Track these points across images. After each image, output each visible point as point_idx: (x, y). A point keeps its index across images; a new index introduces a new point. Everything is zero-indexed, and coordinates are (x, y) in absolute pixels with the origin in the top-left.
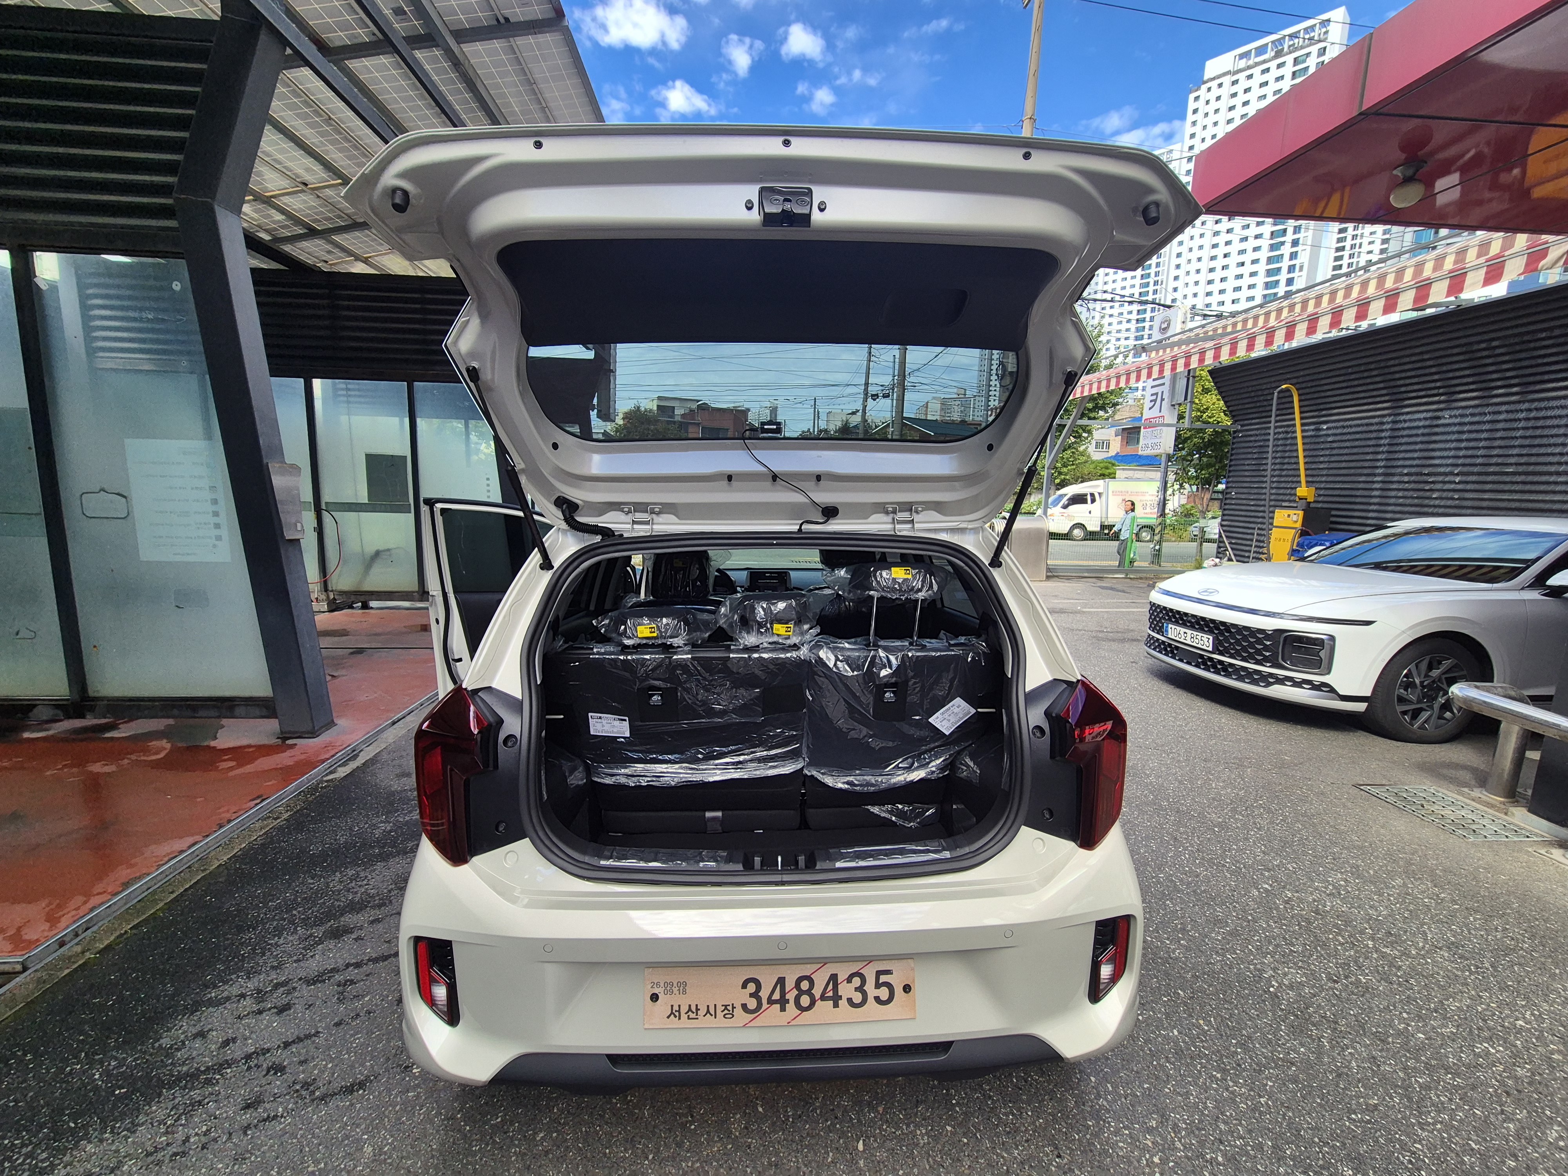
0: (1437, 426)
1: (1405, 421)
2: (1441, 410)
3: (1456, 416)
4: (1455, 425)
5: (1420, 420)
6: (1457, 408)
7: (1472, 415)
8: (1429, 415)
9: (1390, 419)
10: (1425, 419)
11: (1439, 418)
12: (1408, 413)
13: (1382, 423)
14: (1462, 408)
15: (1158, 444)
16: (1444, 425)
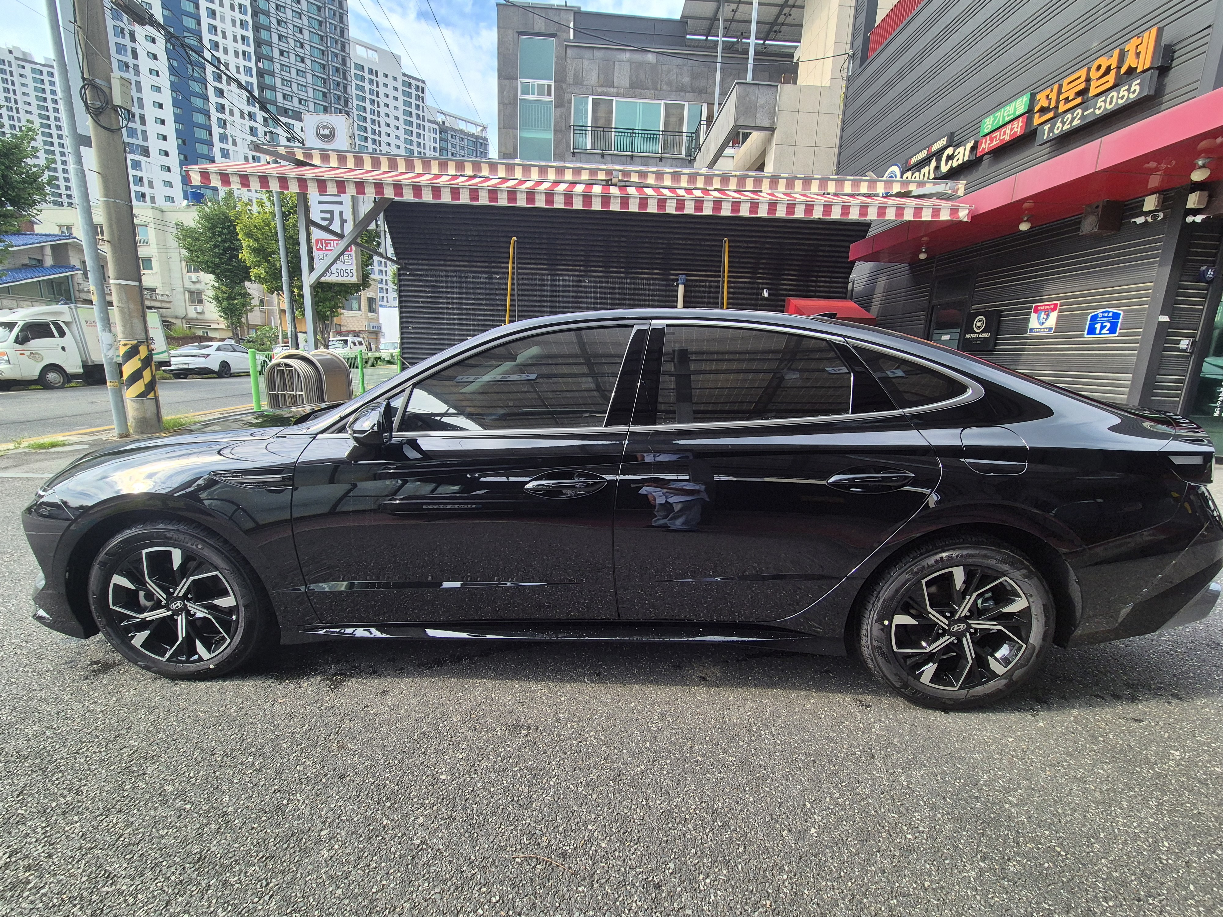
0: (581, 287)
1: (559, 280)
2: (581, 276)
3: (591, 282)
4: (591, 287)
5: (569, 281)
6: (592, 276)
7: (601, 282)
8: (575, 278)
9: (549, 278)
10: (573, 281)
11: (581, 281)
12: (560, 275)
13: (544, 280)
14: (594, 277)
15: (348, 271)
16: (585, 287)
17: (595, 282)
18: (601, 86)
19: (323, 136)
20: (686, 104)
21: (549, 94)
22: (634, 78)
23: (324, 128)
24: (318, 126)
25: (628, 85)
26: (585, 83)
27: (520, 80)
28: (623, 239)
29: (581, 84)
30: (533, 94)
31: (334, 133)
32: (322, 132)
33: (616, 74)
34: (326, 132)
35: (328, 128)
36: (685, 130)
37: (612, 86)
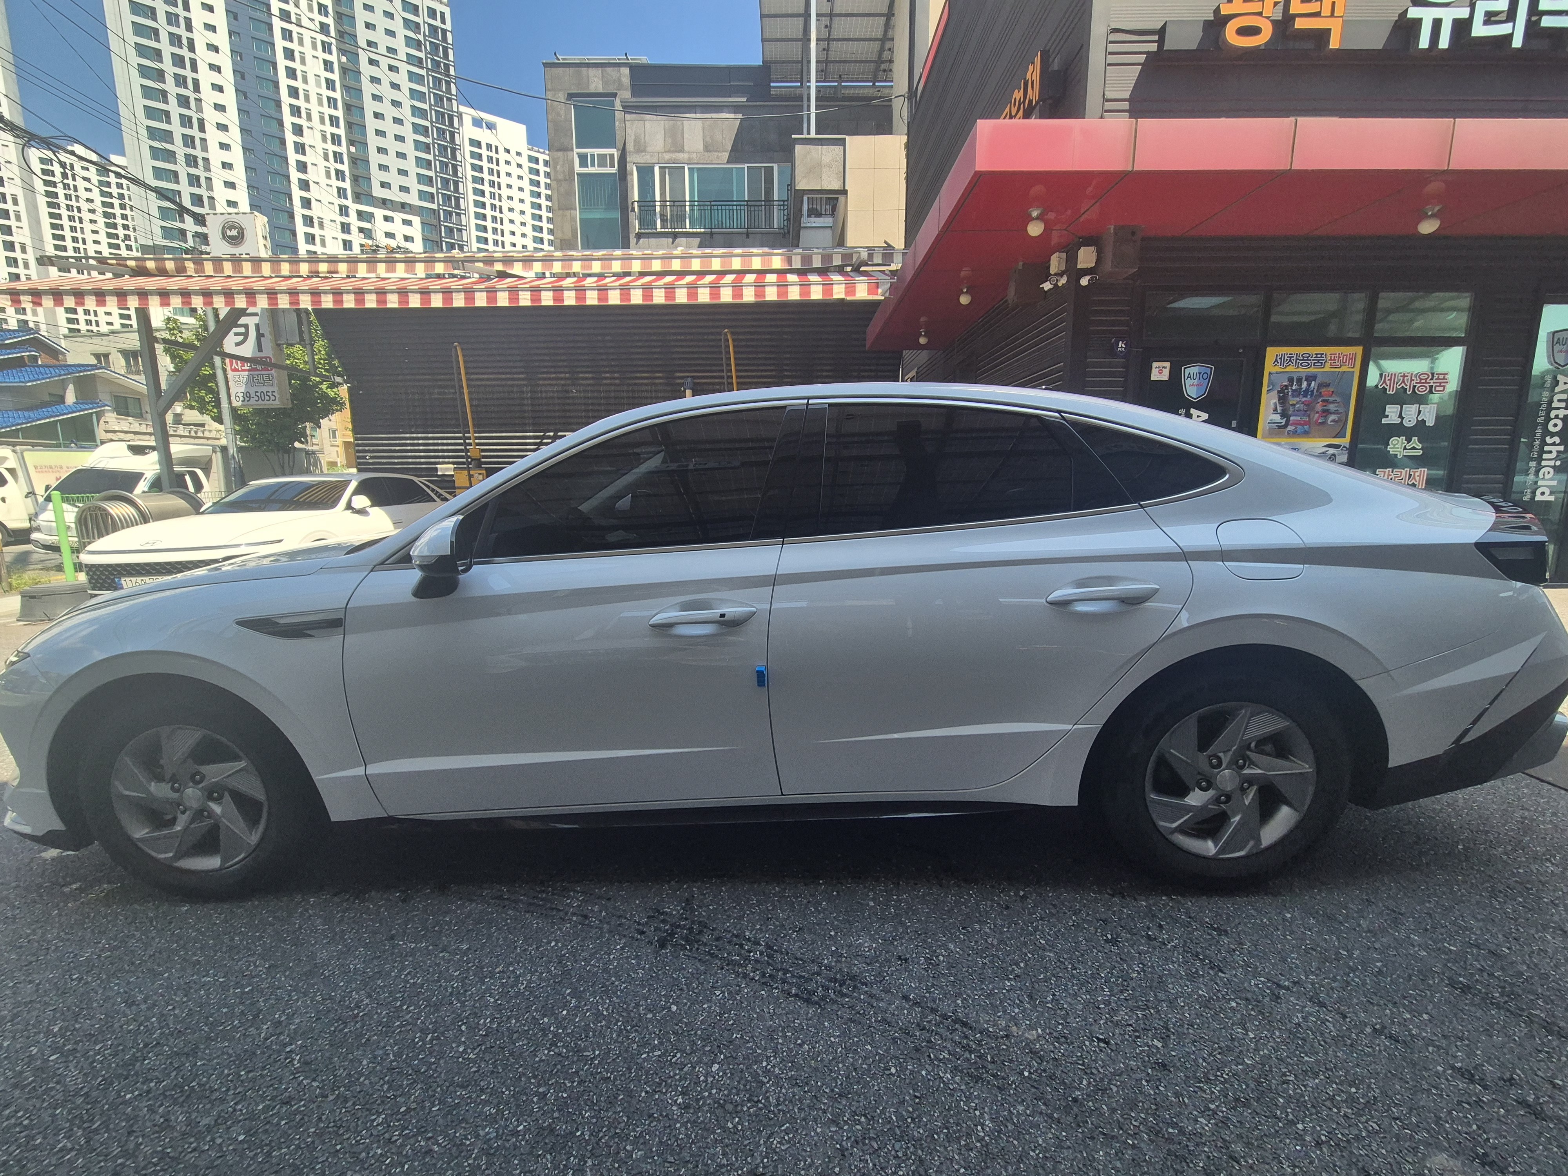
0: (568, 398)
1: (541, 392)
2: (568, 385)
3: (580, 392)
4: (580, 398)
5: (553, 392)
7: (592, 392)
10: (558, 392)
11: (567, 392)
12: (541, 385)
14: (583, 385)
15: (270, 394)
16: (573, 398)
17: (585, 391)
18: (669, 151)
19: (230, 237)
20: (775, 166)
21: (612, 166)
22: (708, 139)
23: (230, 228)
24: (224, 227)
25: (701, 147)
26: (648, 149)
27: (576, 151)
28: (608, 338)
29: (644, 151)
30: (593, 165)
31: (243, 233)
32: (229, 233)
33: (686, 135)
34: (234, 233)
35: (235, 228)
36: (776, 198)
37: (682, 150)
